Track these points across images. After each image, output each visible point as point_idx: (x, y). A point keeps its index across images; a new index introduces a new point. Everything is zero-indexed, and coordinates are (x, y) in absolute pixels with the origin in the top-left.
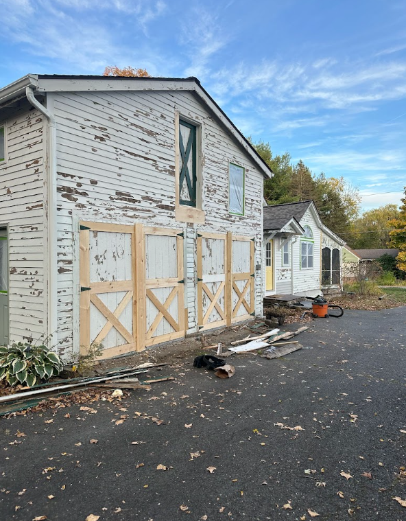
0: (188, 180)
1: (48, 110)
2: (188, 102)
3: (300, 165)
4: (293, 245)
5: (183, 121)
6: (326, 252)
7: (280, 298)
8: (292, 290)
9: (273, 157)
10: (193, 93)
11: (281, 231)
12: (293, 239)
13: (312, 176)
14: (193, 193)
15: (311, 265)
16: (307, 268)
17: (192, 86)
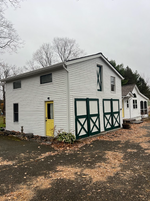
0: (99, 83)
1: (68, 70)
2: (99, 60)
3: (127, 68)
4: (130, 101)
5: (98, 66)
6: (142, 102)
7: (127, 120)
8: (130, 117)
9: (117, 65)
10: (101, 58)
11: (126, 96)
12: (130, 99)
13: (132, 72)
14: (101, 87)
15: (136, 108)
16: (135, 109)
17: (100, 55)
